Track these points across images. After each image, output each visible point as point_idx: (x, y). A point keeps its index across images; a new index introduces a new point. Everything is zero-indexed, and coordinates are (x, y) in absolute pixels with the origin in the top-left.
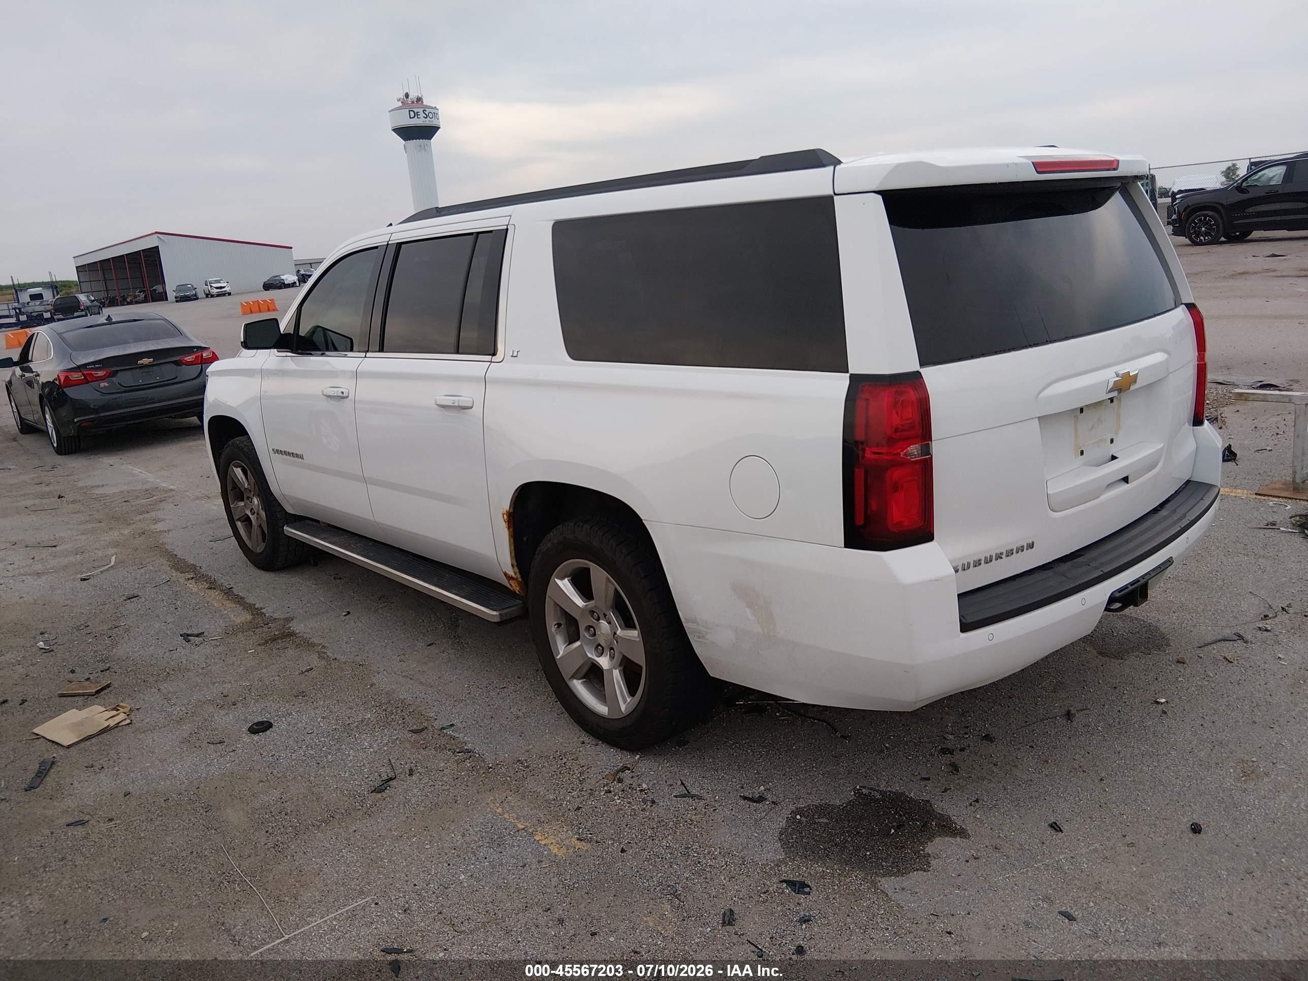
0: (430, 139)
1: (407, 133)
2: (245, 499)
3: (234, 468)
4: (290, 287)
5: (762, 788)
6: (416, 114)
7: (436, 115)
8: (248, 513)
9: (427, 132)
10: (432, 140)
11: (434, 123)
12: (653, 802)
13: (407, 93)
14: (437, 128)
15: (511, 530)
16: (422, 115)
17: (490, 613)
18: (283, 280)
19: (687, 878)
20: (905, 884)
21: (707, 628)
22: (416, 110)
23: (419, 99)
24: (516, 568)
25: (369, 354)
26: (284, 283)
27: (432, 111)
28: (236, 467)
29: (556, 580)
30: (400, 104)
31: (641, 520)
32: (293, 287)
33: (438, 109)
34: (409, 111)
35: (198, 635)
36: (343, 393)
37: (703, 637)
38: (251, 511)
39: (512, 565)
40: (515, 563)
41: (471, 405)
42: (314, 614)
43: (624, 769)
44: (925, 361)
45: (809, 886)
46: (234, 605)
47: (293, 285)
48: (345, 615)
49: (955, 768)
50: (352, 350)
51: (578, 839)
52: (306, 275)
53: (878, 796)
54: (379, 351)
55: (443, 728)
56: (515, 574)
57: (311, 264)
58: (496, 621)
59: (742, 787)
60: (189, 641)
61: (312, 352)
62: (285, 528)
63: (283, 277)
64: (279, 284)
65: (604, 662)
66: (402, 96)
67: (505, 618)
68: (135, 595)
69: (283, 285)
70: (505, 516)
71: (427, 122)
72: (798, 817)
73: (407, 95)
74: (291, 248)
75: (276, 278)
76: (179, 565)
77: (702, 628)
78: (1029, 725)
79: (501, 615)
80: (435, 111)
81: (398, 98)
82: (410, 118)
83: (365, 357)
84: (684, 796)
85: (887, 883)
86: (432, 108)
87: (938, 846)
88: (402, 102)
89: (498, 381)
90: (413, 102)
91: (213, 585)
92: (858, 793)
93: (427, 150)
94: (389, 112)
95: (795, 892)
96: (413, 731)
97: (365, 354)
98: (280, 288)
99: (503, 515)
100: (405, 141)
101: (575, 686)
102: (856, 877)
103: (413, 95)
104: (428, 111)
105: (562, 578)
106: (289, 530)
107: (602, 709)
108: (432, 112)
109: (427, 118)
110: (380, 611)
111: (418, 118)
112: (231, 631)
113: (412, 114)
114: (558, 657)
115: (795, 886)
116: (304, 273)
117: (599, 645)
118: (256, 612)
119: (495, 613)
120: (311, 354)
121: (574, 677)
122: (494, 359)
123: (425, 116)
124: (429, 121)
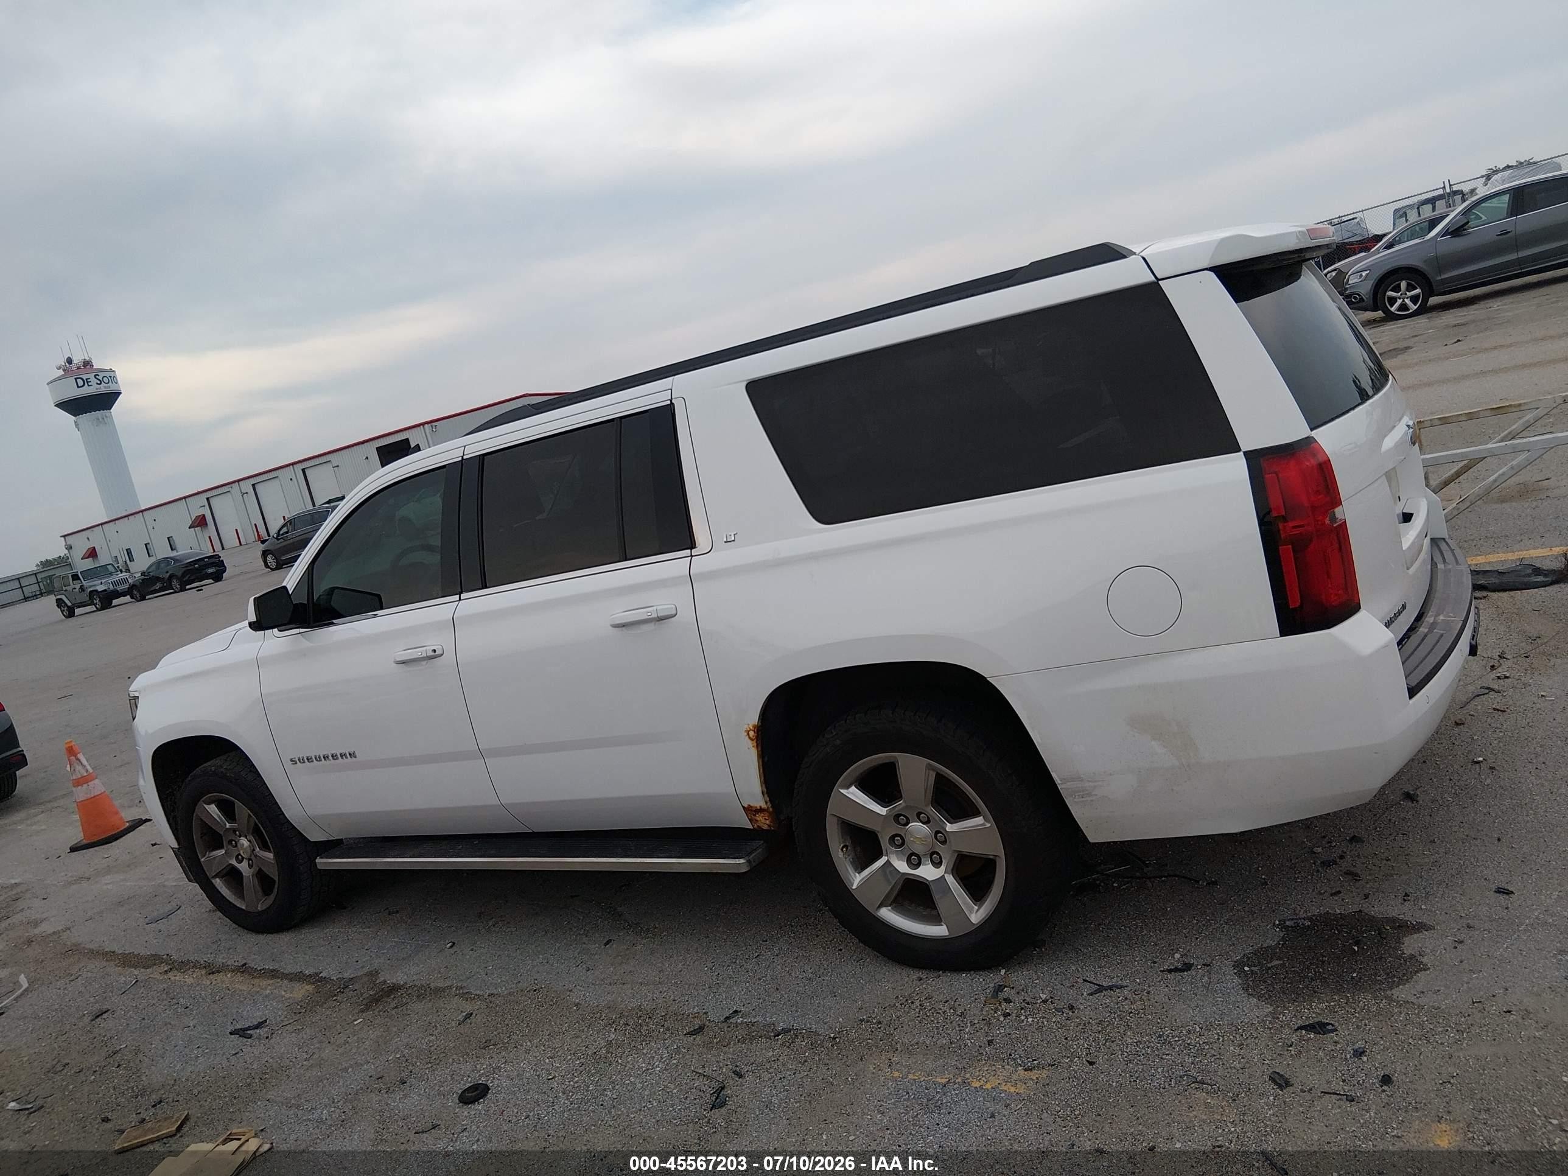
0: (110, 409)
1: (74, 407)
2: (225, 843)
3: (205, 806)
5: (1177, 956)
6: (86, 382)
7: (112, 379)
8: (234, 862)
9: (106, 400)
10: (112, 410)
11: (112, 388)
12: (1071, 1008)
13: (69, 358)
14: (116, 395)
15: (760, 749)
16: (94, 381)
17: (736, 864)
19: (1193, 1063)
20: (1419, 988)
21: (1096, 781)
22: (85, 377)
23: (87, 363)
24: (766, 796)
25: (463, 596)
27: (107, 374)
28: (209, 804)
29: (842, 791)
30: (62, 372)
31: (986, 678)
33: (114, 371)
34: (76, 379)
35: (258, 1026)
36: (434, 651)
37: (1090, 795)
38: (237, 858)
39: (763, 793)
40: (765, 790)
41: (674, 612)
42: (404, 959)
43: (1000, 988)
44: (1315, 424)
45: (1329, 1024)
46: (272, 982)
48: (451, 947)
49: (1353, 876)
50: (382, 608)
51: (1026, 1070)
53: (1307, 923)
54: (483, 588)
55: (728, 1018)
56: (766, 803)
58: (745, 871)
59: (1155, 963)
60: (250, 1036)
61: (334, 621)
62: (318, 860)
65: (928, 872)
66: (62, 362)
67: (754, 864)
68: (104, 1010)
70: (752, 733)
71: (103, 389)
72: (1246, 969)
73: (69, 361)
76: (128, 961)
77: (1087, 784)
78: (1380, 816)
79: (749, 861)
80: (112, 374)
81: (58, 364)
82: (78, 387)
83: (460, 600)
84: (1096, 992)
85: (1401, 993)
86: (106, 371)
87: (1411, 944)
88: (64, 370)
89: (711, 575)
90: (79, 368)
91: (212, 970)
92: (1282, 925)
93: (109, 423)
94: (48, 384)
95: (1320, 1033)
96: (690, 1034)
97: (458, 596)
99: (748, 732)
100: (75, 416)
101: (883, 914)
102: (1365, 999)
103: (78, 359)
104: (101, 375)
105: (848, 787)
106: (322, 862)
107: (939, 931)
108: (110, 376)
109: (101, 383)
110: (493, 929)
111: (88, 386)
112: (301, 1011)
113: (80, 382)
114: (854, 887)
115: (1316, 1027)
117: (913, 854)
118: (316, 979)
119: (742, 861)
120: (333, 623)
121: (881, 906)
122: (694, 552)
123: (99, 382)
124: (105, 387)
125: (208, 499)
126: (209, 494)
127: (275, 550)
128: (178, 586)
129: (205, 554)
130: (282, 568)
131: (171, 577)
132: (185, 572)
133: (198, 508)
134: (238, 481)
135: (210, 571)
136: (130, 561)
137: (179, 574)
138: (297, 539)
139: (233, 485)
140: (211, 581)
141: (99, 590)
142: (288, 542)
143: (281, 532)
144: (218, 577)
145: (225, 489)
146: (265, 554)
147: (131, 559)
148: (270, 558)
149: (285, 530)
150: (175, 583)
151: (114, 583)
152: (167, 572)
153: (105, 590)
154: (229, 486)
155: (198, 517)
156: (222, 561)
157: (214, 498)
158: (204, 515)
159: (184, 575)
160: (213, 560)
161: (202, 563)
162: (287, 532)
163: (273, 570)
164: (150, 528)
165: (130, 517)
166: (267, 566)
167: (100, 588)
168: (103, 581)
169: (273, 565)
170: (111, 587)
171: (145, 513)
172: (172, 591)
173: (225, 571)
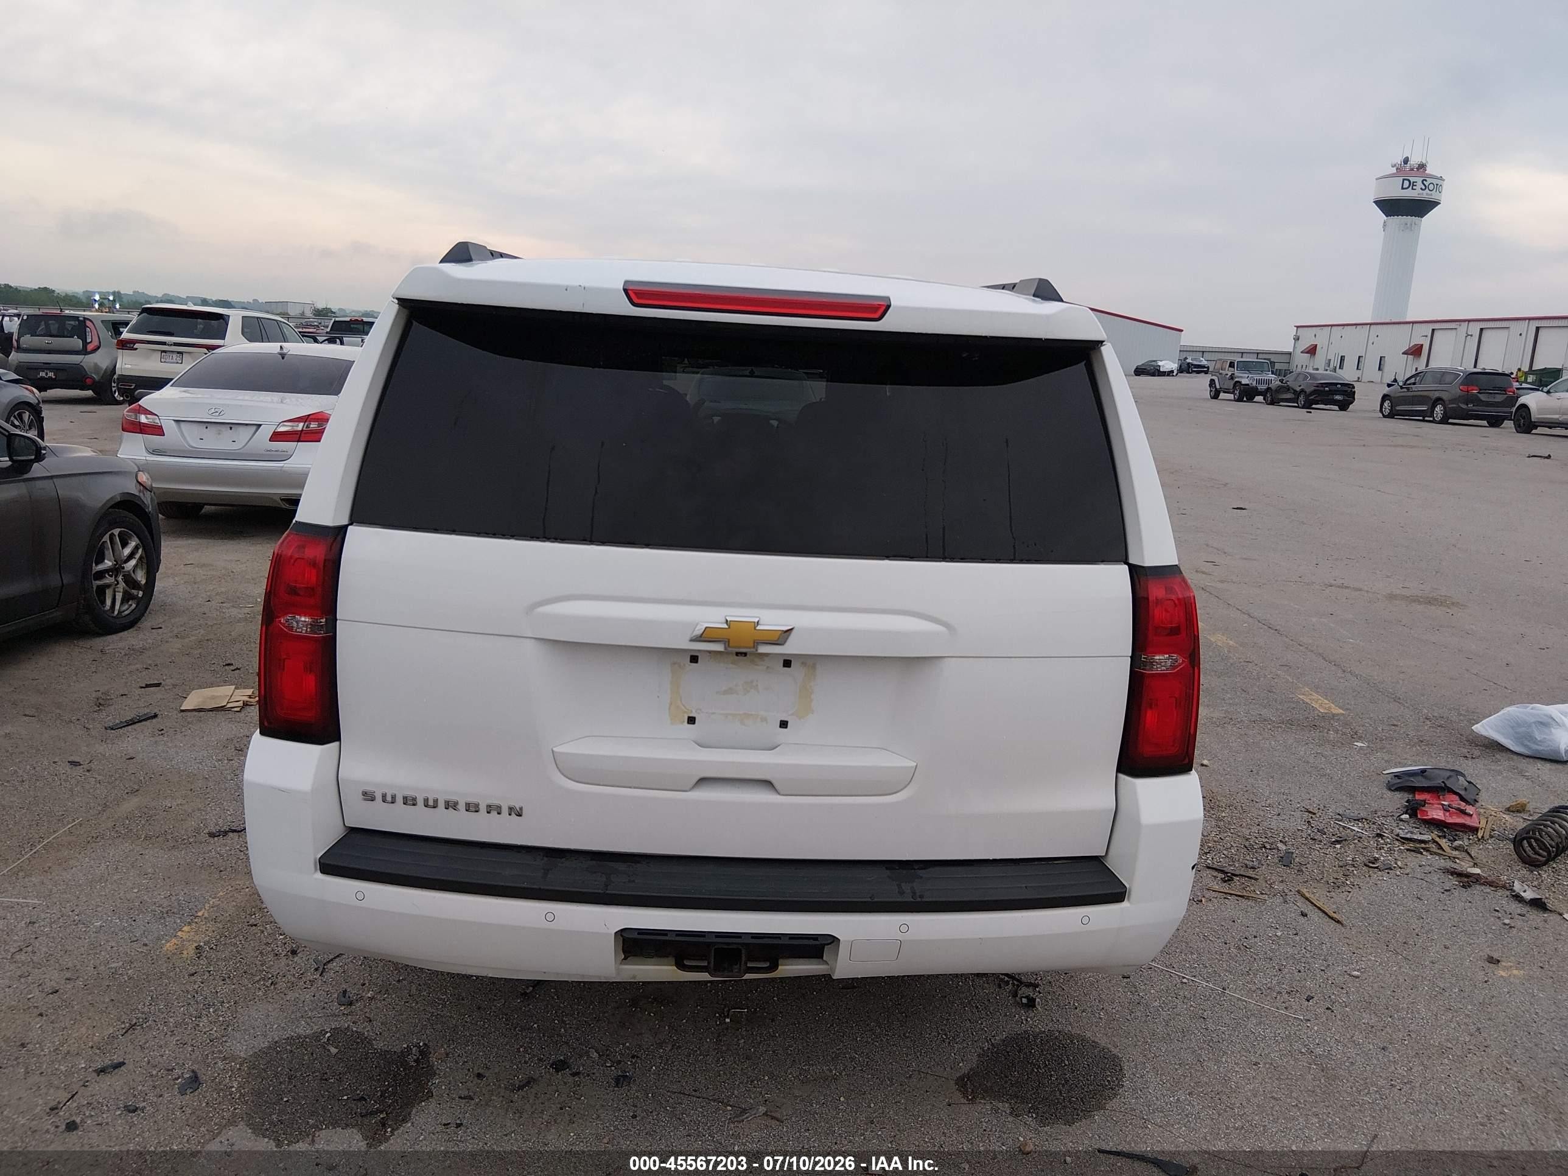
0: (1422, 217)
1: (1390, 207)
4: (1164, 376)
6: (1412, 185)
7: (1438, 187)
9: (1420, 208)
10: (1424, 218)
11: (1434, 196)
13: (1407, 158)
14: (1435, 204)
16: (1419, 185)
18: (1160, 366)
22: (1412, 179)
23: (1422, 166)
26: (1159, 371)
27: (1435, 181)
30: (1394, 170)
32: (1168, 375)
33: (1444, 180)
34: (1404, 180)
47: (1170, 373)
52: (1192, 365)
57: (1203, 352)
63: (1160, 363)
64: (1153, 371)
66: (1399, 160)
69: (1157, 372)
71: (1425, 195)
73: (1406, 161)
74: (1182, 331)
75: (1153, 363)
80: (1440, 182)
81: (1395, 162)
82: (1403, 188)
86: (1437, 178)
88: (1397, 169)
90: (1412, 170)
93: (1413, 230)
94: (1377, 179)
98: (1153, 375)
100: (1387, 216)
103: (1414, 161)
104: (1429, 180)
108: (1437, 184)
109: (1425, 190)
111: (1413, 189)
113: (1406, 184)
116: (1191, 361)
123: (1424, 188)
124: (1427, 194)
125: (1433, 330)
126: (1436, 326)
127: (1394, 398)
128: (1303, 402)
129: (1342, 380)
130: (1393, 418)
131: (1302, 391)
132: (1315, 390)
133: (1420, 336)
134: (1469, 321)
135: (1338, 397)
136: (1340, 368)
137: (1308, 391)
138: (1419, 393)
139: (1463, 323)
140: (1336, 408)
141: (1243, 383)
142: (1412, 394)
143: (1408, 382)
144: (1344, 406)
145: (1453, 325)
146: (1385, 397)
147: (1341, 367)
148: (1387, 404)
149: (1412, 380)
150: (1302, 398)
151: (1259, 382)
152: (1300, 386)
153: (1248, 385)
154: (1458, 323)
155: (1416, 345)
156: (1355, 392)
157: (1440, 331)
158: (1422, 345)
159: (1312, 393)
160: (1346, 388)
161: (1333, 388)
162: (1414, 384)
163: (1384, 416)
164: (1370, 342)
165: (1358, 327)
166: (1381, 411)
167: (1244, 381)
168: (1250, 376)
169: (1387, 412)
170: (1254, 384)
171: (1372, 326)
172: (1296, 405)
173: (1352, 403)
